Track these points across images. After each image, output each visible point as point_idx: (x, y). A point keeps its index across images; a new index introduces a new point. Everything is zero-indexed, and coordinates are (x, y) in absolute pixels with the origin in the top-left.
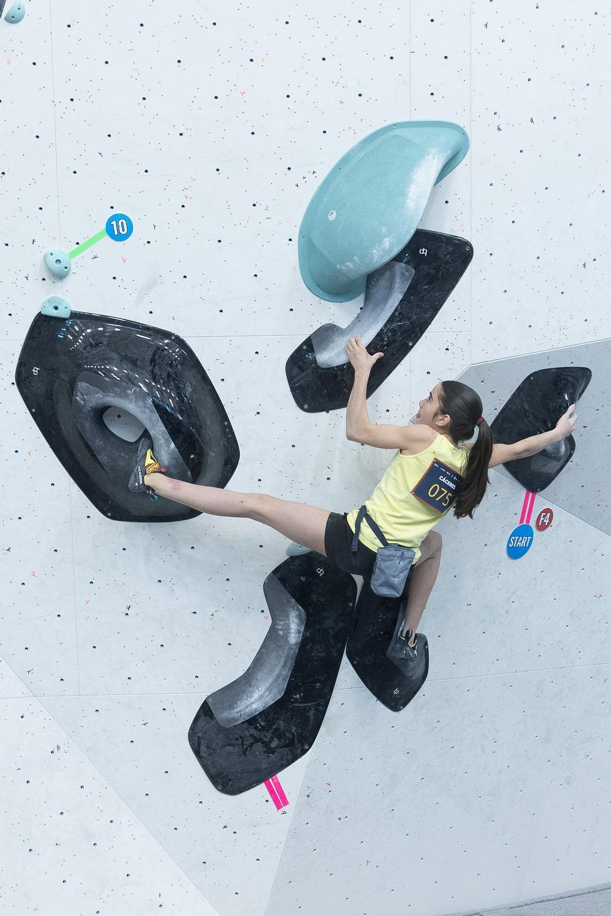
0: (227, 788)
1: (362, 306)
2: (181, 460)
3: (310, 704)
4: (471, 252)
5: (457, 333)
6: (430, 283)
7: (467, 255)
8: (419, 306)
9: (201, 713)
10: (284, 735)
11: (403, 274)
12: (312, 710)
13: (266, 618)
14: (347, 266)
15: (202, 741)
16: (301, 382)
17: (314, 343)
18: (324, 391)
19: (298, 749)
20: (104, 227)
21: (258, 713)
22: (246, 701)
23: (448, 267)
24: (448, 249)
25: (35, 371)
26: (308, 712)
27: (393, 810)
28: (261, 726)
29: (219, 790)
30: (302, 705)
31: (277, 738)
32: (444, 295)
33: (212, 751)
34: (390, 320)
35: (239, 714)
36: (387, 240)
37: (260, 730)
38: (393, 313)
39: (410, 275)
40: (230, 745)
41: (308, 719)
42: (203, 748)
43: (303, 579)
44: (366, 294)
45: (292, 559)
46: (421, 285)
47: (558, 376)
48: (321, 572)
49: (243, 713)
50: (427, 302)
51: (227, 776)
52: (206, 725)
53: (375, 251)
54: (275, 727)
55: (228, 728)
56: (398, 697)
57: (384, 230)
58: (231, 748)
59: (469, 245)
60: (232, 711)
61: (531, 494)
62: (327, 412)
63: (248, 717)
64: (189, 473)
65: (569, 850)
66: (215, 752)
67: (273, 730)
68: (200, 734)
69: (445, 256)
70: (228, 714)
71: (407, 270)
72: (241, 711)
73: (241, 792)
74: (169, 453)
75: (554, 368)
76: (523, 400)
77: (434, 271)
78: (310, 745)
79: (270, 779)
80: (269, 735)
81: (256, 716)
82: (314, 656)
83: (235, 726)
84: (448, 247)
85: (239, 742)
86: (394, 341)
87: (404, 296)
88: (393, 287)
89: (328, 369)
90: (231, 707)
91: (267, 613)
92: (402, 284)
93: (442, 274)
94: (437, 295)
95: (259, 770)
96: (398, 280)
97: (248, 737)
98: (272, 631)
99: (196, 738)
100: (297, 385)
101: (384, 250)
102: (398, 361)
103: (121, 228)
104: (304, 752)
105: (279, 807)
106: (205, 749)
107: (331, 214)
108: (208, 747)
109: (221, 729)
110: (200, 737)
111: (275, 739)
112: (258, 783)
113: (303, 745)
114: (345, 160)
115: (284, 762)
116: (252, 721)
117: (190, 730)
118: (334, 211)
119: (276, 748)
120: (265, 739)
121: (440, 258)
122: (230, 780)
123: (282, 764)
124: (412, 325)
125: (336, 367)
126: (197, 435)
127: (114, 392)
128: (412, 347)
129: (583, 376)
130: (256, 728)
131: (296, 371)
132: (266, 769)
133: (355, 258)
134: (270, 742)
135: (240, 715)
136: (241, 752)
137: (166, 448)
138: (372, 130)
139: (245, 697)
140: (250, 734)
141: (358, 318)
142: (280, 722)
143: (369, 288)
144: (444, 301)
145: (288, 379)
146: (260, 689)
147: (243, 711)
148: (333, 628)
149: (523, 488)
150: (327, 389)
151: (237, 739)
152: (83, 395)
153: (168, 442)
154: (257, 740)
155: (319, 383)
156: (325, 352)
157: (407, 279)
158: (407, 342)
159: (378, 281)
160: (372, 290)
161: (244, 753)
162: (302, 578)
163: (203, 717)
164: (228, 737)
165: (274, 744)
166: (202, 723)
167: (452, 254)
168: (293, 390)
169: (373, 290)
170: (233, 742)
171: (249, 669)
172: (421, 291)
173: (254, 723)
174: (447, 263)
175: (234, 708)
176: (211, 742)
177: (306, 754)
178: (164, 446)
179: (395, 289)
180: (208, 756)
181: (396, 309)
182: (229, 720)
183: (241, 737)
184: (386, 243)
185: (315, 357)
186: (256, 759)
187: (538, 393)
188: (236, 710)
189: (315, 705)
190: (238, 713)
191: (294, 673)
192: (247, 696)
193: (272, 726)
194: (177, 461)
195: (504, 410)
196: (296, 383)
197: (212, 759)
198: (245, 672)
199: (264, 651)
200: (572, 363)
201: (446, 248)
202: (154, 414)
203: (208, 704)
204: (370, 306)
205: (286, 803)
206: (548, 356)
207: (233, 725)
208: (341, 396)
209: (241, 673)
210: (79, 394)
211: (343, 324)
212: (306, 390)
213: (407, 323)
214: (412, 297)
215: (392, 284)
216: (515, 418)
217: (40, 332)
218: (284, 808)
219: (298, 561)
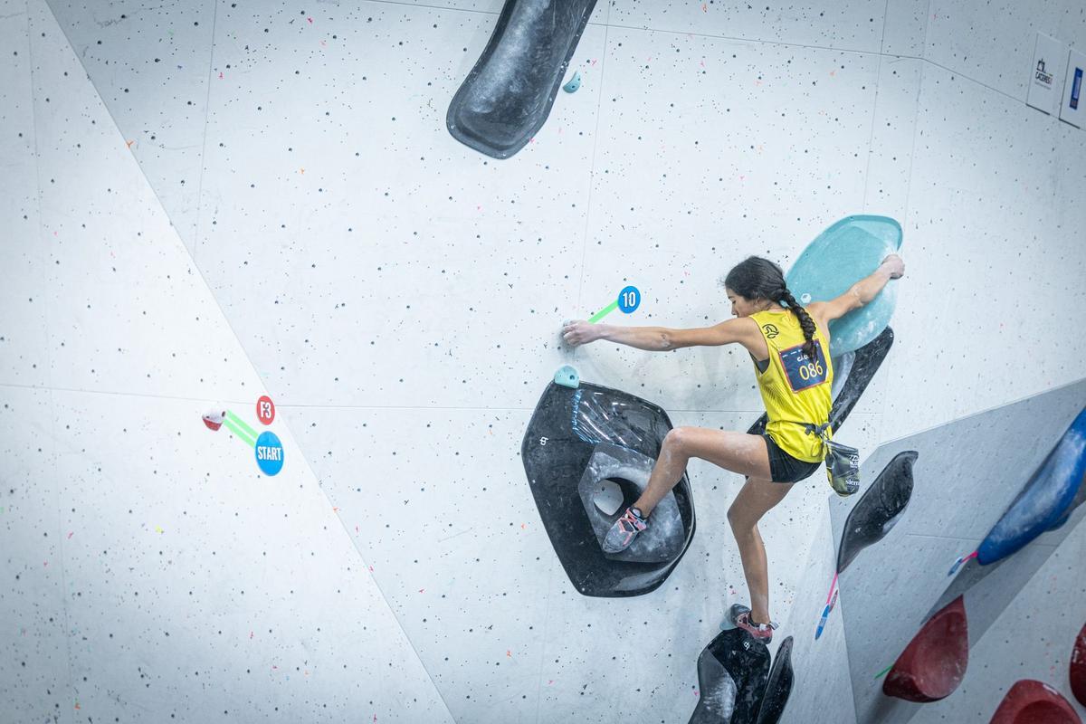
5: (873, 414)
13: (696, 694)
20: (616, 298)
25: (543, 441)
36: (871, 323)
43: (734, 653)
45: (725, 632)
91: (698, 689)
98: (700, 706)
103: (630, 300)
107: (805, 297)
114: (812, 247)
118: (809, 294)
127: (632, 463)
138: (834, 221)
148: (750, 702)
152: (598, 466)
153: (676, 513)
178: (671, 517)
194: (679, 533)
210: (594, 464)
217: (551, 402)
219: (729, 635)
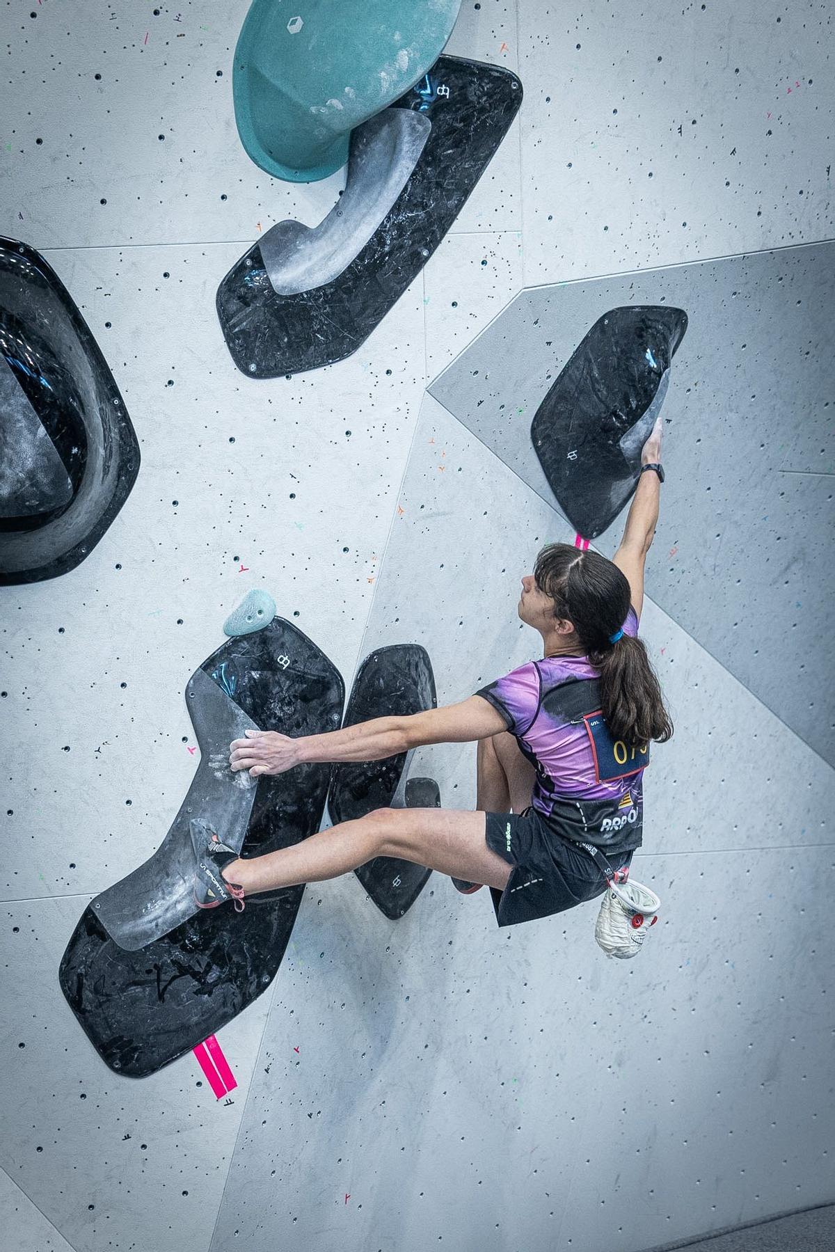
0: (130, 1065)
1: (343, 188)
2: (57, 457)
3: (273, 899)
4: (519, 91)
5: (500, 234)
6: (456, 145)
7: (513, 97)
8: (439, 185)
9: (82, 931)
10: (230, 959)
11: (413, 129)
12: (275, 910)
13: (191, 751)
14: (331, 107)
15: (85, 981)
16: (245, 324)
17: (263, 254)
18: (283, 340)
19: (252, 983)
21: (187, 919)
22: (162, 902)
23: (483, 118)
24: (483, 87)
26: (270, 914)
27: (384, 1102)
28: (192, 943)
29: (116, 1071)
30: (261, 902)
31: (217, 964)
32: (477, 167)
33: (102, 999)
34: (397, 208)
35: (154, 924)
36: (403, 53)
37: (190, 951)
38: (401, 196)
39: (425, 130)
40: (136, 983)
41: (269, 926)
42: (87, 994)
43: (255, 675)
44: (349, 168)
45: (235, 640)
46: (442, 149)
47: (643, 321)
48: (286, 662)
49: (160, 920)
50: (452, 178)
51: (130, 1042)
52: (92, 951)
53: (383, 74)
54: (214, 943)
55: (133, 953)
56: (398, 891)
57: (397, 37)
58: (139, 989)
59: (515, 81)
60: (139, 921)
61: (582, 542)
62: (287, 377)
63: (170, 928)
64: (69, 481)
65: (618, 1185)
66: (108, 1000)
67: (213, 950)
68: (82, 970)
69: (480, 98)
70: (134, 927)
71: (420, 122)
72: (156, 919)
73: (153, 1070)
74: (34, 446)
75: (637, 307)
76: (591, 362)
77: (462, 124)
78: (272, 975)
79: (204, 1044)
80: (205, 960)
81: (184, 924)
82: (279, 811)
83: (147, 948)
84: (483, 84)
85: (153, 976)
86: (401, 247)
87: (418, 165)
88: (397, 150)
89: (294, 297)
90: (137, 915)
91: (193, 742)
92: (414, 145)
93: (475, 130)
94: (467, 166)
95: (185, 1028)
96: (406, 138)
97: (168, 966)
98: (203, 771)
99: (75, 978)
100: (237, 330)
101: (399, 71)
102: (405, 284)
104: (262, 988)
105: (220, 1093)
106: (91, 996)
107: (294, 23)
108: (96, 991)
109: (120, 955)
110: (81, 974)
111: (214, 967)
112: (183, 1050)
113: (259, 977)
115: (229, 1009)
116: (176, 936)
117: (62, 964)
118: (299, 17)
119: (215, 984)
120: (197, 968)
121: (472, 102)
122: (136, 1049)
123: (226, 1013)
124: (428, 220)
125: (307, 293)
126: (81, 413)
128: (427, 258)
129: (676, 325)
130: (184, 947)
131: (234, 305)
132: (197, 1024)
133: (347, 89)
134: (207, 972)
135: (157, 925)
136: (156, 995)
137: (30, 437)
139: (160, 894)
140: (172, 960)
141: (337, 210)
142: (225, 933)
143: (355, 155)
144: (477, 178)
145: (220, 318)
146: (186, 878)
147: (160, 917)
149: (573, 530)
150: (288, 335)
151: (149, 972)
153: (34, 424)
154: (183, 970)
155: (276, 324)
156: (284, 270)
157: (420, 138)
158: (419, 250)
159: (368, 143)
160: (359, 160)
161: (161, 997)
162: (253, 673)
163: (85, 938)
164: (133, 969)
165: (212, 977)
166: (83, 949)
167: (490, 95)
168: (230, 338)
169: (361, 161)
170: (143, 977)
171: (163, 845)
172: (442, 158)
173: (180, 937)
174: (482, 110)
175: (141, 916)
176: (102, 981)
177: (265, 992)
178: (25, 432)
179: (403, 153)
180: (96, 1007)
181: (405, 188)
182: (136, 938)
183: (156, 966)
184: (404, 58)
185: (267, 279)
186: (181, 1007)
187: (615, 349)
188: (146, 919)
189: (280, 900)
190: (150, 922)
191: (249, 842)
192: (163, 893)
193: (210, 943)
194: (49, 460)
195: (561, 377)
196: (235, 326)
197: (104, 1013)
198: (156, 850)
199: (189, 809)
200: (663, 299)
201: (480, 84)
202: (8, 376)
203: (94, 914)
204: (357, 188)
205: (232, 1084)
206: (630, 282)
207: (141, 945)
208: (312, 347)
209: (150, 853)
211: (312, 220)
212: (252, 339)
213: (422, 214)
214: (429, 169)
215: (395, 147)
216: (576, 395)
218: (230, 1095)
219: (245, 644)
